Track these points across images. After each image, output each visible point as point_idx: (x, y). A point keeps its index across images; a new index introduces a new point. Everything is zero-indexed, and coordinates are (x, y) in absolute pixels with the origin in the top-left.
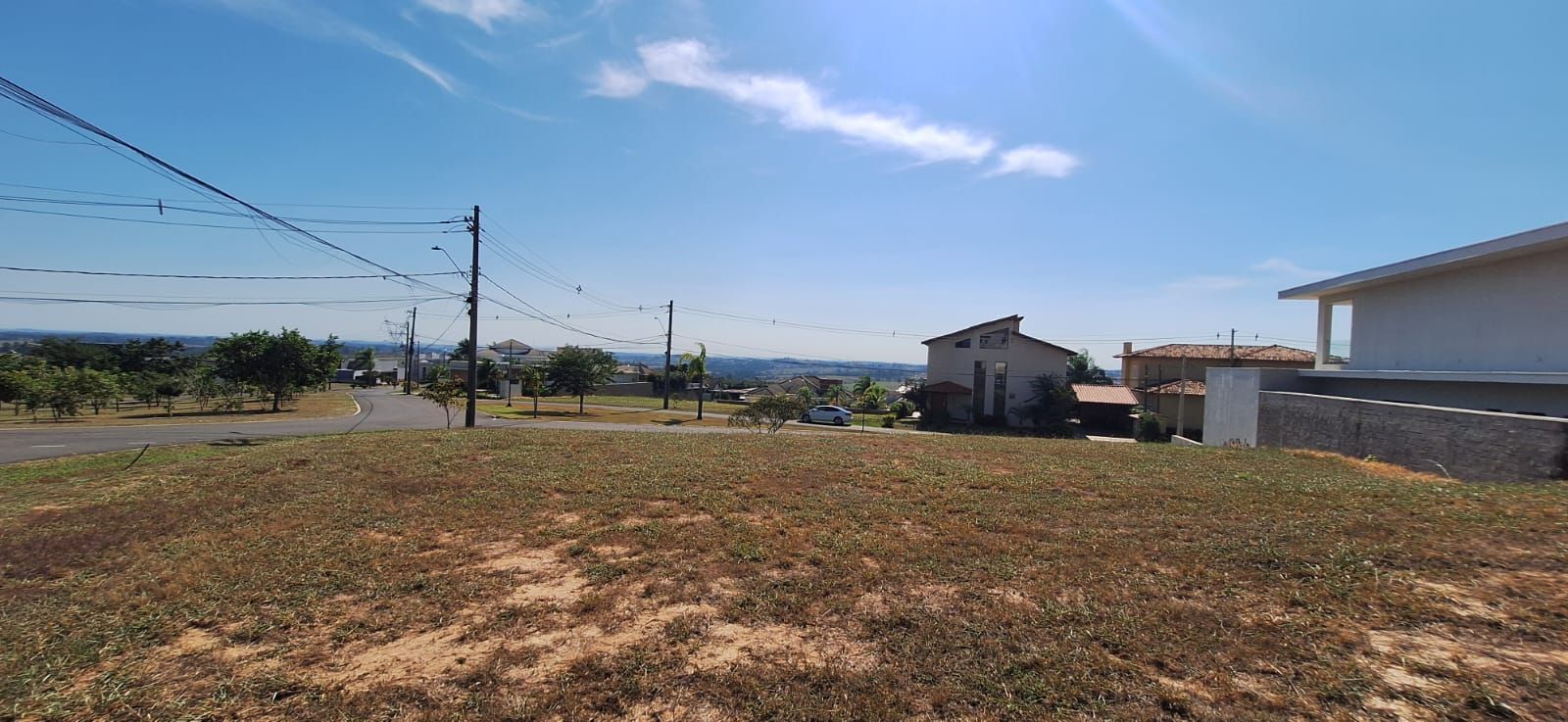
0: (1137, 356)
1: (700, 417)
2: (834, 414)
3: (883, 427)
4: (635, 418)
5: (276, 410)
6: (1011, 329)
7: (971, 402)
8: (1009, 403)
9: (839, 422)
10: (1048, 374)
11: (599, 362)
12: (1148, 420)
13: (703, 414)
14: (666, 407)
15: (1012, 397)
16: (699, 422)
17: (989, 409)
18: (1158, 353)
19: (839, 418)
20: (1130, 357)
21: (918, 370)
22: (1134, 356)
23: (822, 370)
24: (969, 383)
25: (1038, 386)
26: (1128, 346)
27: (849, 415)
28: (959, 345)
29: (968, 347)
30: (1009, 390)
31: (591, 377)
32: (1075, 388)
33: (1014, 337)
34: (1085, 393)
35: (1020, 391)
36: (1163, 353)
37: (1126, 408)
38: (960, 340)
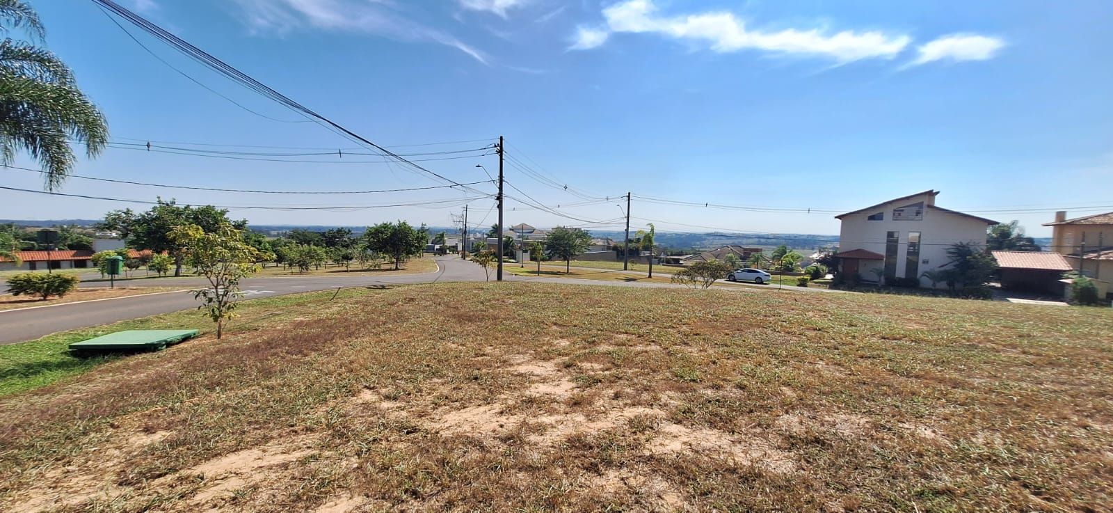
0: (1072, 224)
1: (650, 276)
2: (756, 275)
3: (798, 285)
4: (603, 276)
5: (397, 269)
6: (926, 203)
7: (882, 266)
8: (922, 268)
9: (760, 281)
10: (965, 243)
11: (580, 237)
12: (1084, 285)
13: (652, 274)
14: (626, 269)
15: (925, 262)
16: (650, 279)
17: (900, 272)
18: (1098, 221)
19: (760, 278)
20: (1062, 225)
22: (1068, 224)
23: (745, 241)
24: (881, 250)
25: (954, 253)
26: (1061, 215)
27: (769, 276)
28: (872, 218)
29: (881, 220)
30: (922, 257)
31: (573, 247)
32: (996, 254)
33: (929, 209)
34: (1006, 259)
35: (934, 256)
36: (1105, 220)
37: (1058, 274)
38: (873, 214)
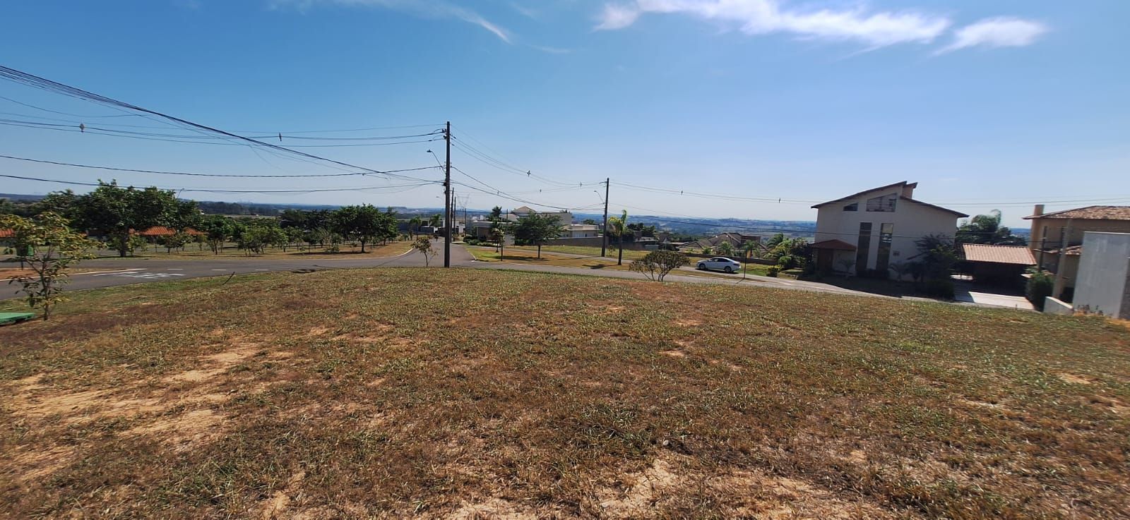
0: (1048, 218)
1: (620, 263)
2: (725, 264)
3: (768, 275)
5: (363, 252)
6: (900, 194)
7: (854, 257)
8: (892, 260)
9: (729, 270)
10: (935, 235)
11: (552, 223)
12: (1040, 280)
13: (622, 261)
14: (602, 255)
15: (896, 254)
16: (619, 266)
18: (1073, 215)
19: (729, 267)
20: (1040, 218)
21: (805, 228)
22: (1043, 218)
24: (854, 241)
25: (923, 245)
26: (1039, 208)
27: (738, 265)
28: (847, 208)
29: (856, 210)
30: (893, 249)
31: (544, 232)
32: (967, 248)
33: (902, 201)
34: (975, 253)
35: (904, 248)
36: (1080, 215)
37: (1023, 268)
38: (849, 204)
